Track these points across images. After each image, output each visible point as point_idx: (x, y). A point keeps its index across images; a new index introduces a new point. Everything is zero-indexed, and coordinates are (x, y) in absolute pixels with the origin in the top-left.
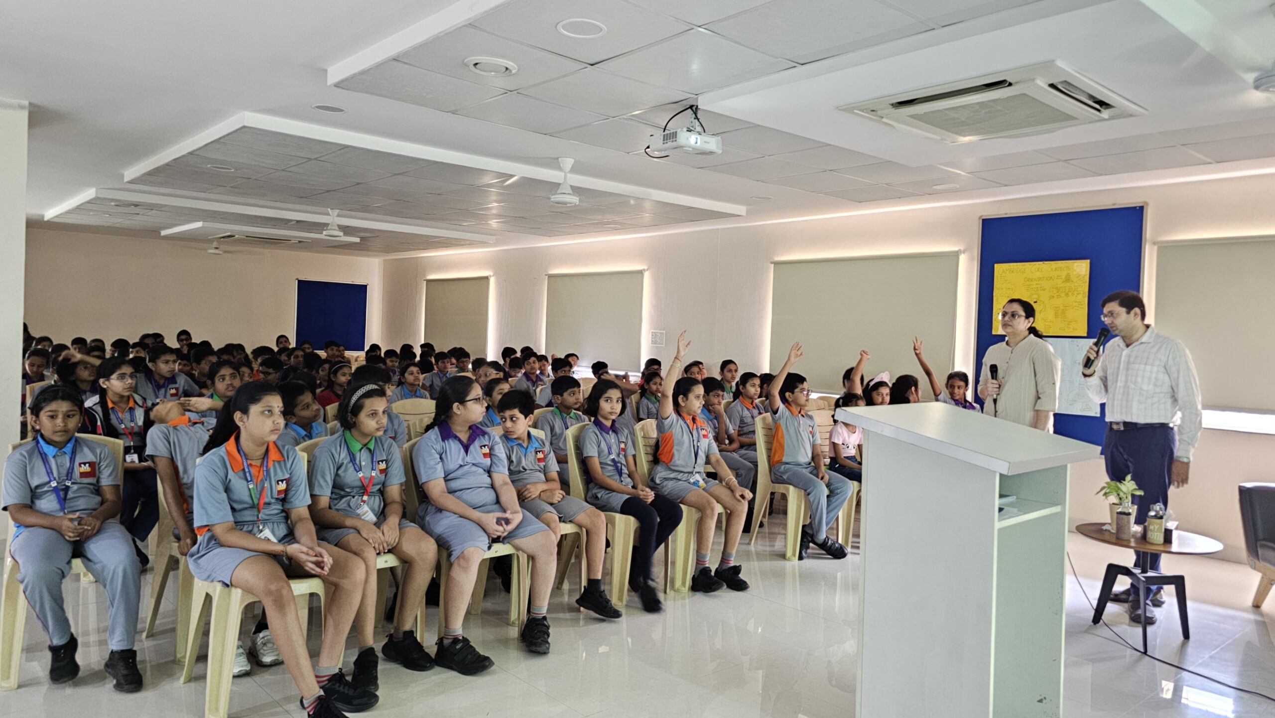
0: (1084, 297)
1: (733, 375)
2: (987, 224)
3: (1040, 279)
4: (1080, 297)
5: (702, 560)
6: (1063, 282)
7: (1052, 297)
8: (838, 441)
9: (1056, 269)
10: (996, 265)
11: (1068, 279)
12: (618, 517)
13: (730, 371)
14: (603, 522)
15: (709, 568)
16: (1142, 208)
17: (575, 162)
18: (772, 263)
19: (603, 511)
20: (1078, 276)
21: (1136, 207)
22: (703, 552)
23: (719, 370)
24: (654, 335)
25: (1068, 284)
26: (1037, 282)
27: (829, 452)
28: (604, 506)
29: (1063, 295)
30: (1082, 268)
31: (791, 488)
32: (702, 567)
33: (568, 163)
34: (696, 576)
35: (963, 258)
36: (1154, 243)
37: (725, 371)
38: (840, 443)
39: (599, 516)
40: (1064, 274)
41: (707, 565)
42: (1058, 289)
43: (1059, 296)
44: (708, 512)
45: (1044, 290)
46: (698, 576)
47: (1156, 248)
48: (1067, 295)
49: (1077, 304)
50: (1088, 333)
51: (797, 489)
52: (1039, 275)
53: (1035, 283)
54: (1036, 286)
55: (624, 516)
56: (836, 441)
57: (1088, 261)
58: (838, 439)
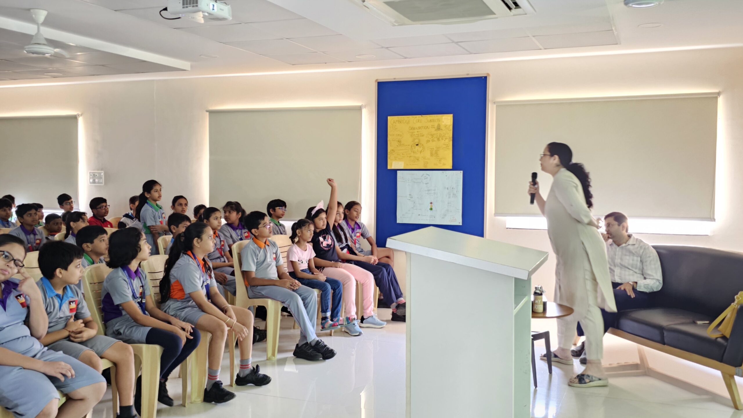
0: (450, 141)
1: (183, 208)
2: (381, 85)
3: (420, 128)
4: (447, 141)
5: (214, 375)
6: (436, 130)
7: (428, 141)
8: (295, 259)
9: (430, 121)
10: (389, 117)
11: (439, 128)
12: (145, 347)
13: (181, 205)
14: (131, 353)
15: (220, 381)
16: (486, 77)
17: (48, 14)
18: (207, 111)
19: (129, 343)
20: (446, 126)
21: (482, 77)
22: (215, 368)
23: (171, 204)
24: (93, 176)
25: (439, 132)
26: (418, 130)
27: (288, 267)
28: (129, 340)
29: (436, 139)
30: (447, 120)
31: (270, 301)
32: (214, 381)
33: (42, 15)
34: (208, 390)
35: (364, 112)
36: (494, 103)
37: (176, 205)
38: (297, 261)
39: (127, 349)
40: (436, 124)
41: (218, 379)
42: (432, 135)
43: (433, 141)
44: (219, 333)
45: (423, 136)
46: (211, 389)
47: (495, 106)
48: (438, 139)
49: (445, 146)
50: (453, 166)
51: (274, 301)
52: (418, 125)
53: (416, 131)
54: (417, 133)
55: (151, 346)
56: (294, 260)
57: (452, 115)
58: (295, 258)
